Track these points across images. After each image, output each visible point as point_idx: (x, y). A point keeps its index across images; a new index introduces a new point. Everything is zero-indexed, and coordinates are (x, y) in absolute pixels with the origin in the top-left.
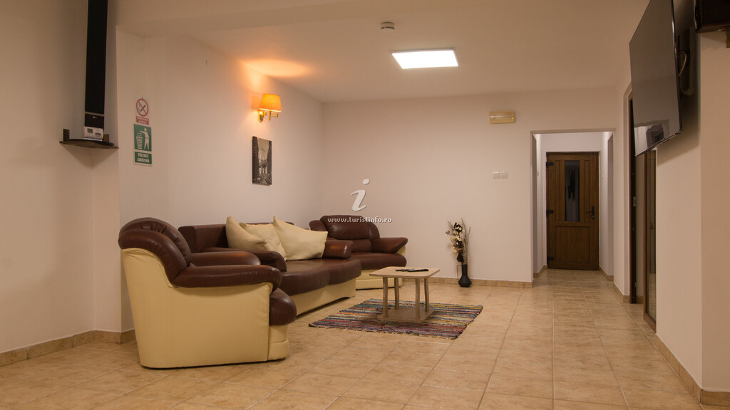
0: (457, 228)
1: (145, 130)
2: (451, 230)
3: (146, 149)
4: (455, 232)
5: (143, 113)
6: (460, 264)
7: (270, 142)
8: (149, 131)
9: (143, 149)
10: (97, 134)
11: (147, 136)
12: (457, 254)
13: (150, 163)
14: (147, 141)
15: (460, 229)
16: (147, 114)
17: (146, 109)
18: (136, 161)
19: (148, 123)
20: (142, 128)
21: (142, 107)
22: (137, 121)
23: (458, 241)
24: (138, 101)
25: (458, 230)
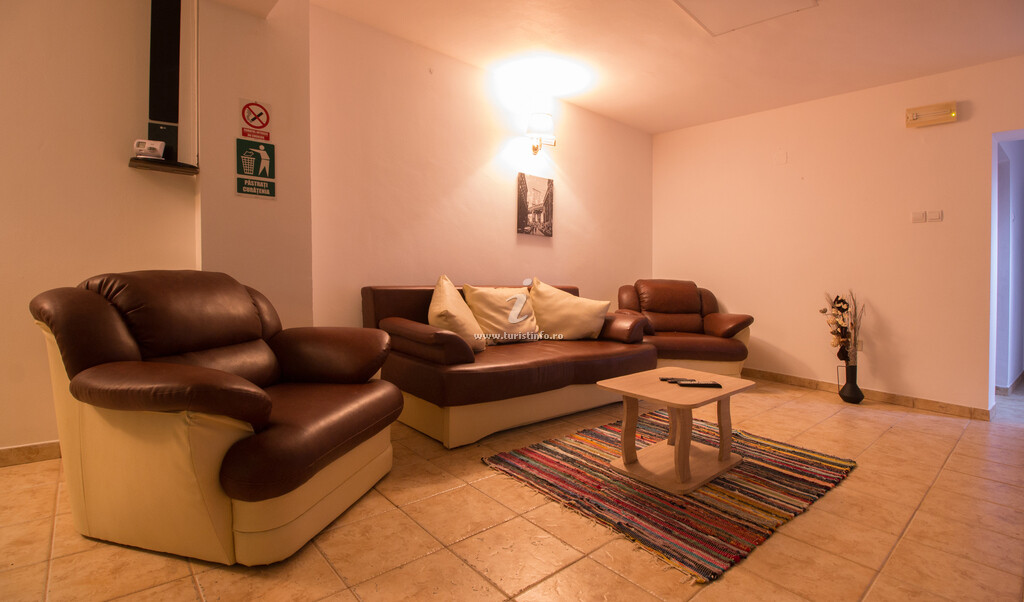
0: (840, 305)
1: (262, 147)
2: (828, 307)
3: (264, 174)
4: (834, 311)
5: (257, 123)
6: (843, 363)
7: (550, 182)
8: (270, 150)
9: (256, 174)
10: (151, 149)
11: (264, 155)
12: (839, 347)
13: (272, 194)
14: (265, 164)
15: (845, 307)
16: (264, 125)
17: (263, 118)
18: (240, 190)
19: (267, 138)
20: (257, 145)
21: (257, 115)
22: (245, 134)
23: (839, 326)
24: (247, 106)
25: (840, 309)
